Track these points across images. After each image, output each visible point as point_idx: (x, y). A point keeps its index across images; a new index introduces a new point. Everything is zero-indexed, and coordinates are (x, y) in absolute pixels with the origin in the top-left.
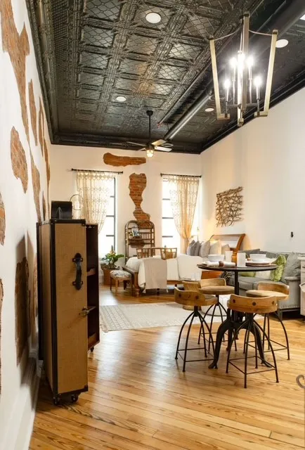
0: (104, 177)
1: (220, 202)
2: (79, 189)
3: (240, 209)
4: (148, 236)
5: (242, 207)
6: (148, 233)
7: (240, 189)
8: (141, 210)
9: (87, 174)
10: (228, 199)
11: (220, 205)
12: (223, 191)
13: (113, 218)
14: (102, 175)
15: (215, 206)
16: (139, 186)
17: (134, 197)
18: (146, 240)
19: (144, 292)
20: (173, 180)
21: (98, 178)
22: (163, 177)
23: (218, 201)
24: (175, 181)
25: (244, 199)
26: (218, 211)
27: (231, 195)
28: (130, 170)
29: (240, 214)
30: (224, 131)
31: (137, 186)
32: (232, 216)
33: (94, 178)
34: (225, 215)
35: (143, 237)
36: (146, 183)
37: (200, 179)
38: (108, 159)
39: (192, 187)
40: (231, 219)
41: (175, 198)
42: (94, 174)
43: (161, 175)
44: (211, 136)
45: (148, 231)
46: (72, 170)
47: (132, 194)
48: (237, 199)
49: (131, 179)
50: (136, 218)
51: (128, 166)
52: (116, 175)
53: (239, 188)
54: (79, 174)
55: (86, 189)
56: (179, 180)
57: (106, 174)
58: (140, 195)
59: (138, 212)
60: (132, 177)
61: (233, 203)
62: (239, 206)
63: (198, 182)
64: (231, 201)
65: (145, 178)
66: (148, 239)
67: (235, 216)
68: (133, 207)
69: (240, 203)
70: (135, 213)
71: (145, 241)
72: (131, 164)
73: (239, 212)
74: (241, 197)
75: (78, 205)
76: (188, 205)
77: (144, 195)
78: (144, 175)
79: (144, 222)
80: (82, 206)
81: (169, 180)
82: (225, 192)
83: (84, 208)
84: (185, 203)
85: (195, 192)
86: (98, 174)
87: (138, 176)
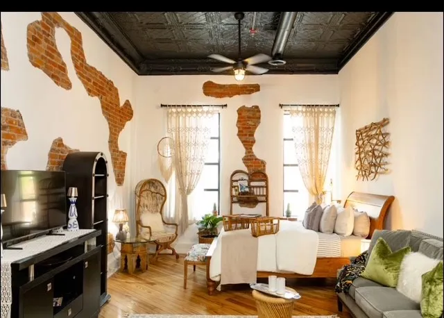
0: (203, 112)
1: (361, 142)
2: (170, 131)
3: (386, 155)
4: (263, 191)
5: (389, 151)
6: (263, 187)
7: (385, 122)
8: (254, 156)
9: (179, 110)
10: (370, 137)
11: (360, 147)
12: (363, 126)
13: (217, 166)
14: (200, 110)
15: (355, 149)
16: (250, 123)
17: (244, 138)
18: (260, 195)
19: (219, 288)
20: (298, 112)
21: (195, 115)
22: (284, 108)
23: (358, 140)
24: (301, 114)
25: (391, 139)
26: (358, 156)
27: (374, 132)
28: (238, 101)
29: (386, 163)
30: (362, 34)
31: (248, 123)
32: (375, 165)
33: (189, 115)
34: (366, 163)
35: (257, 192)
36: (259, 118)
37: (338, 110)
38: (209, 89)
39: (325, 121)
40: (374, 170)
41: (301, 137)
42: (189, 110)
43: (281, 106)
44: (347, 45)
45: (263, 184)
46: (162, 106)
47: (240, 134)
48: (381, 138)
49: (239, 114)
50: (247, 166)
51: (236, 97)
52: (219, 109)
53: (384, 120)
54: (170, 110)
55: (178, 130)
56: (306, 112)
57: (205, 109)
58: (252, 135)
59: (249, 159)
60: (241, 111)
61: (377, 144)
62: (384, 150)
63: (334, 113)
64: (374, 141)
65: (259, 111)
66: (263, 195)
67: (380, 165)
68: (242, 151)
69: (385, 144)
70: (246, 160)
71: (259, 198)
72: (239, 94)
73: (385, 159)
74: (387, 134)
75: (169, 150)
76: (320, 146)
77: (257, 135)
78: (257, 107)
79: (257, 171)
80: (173, 152)
81: (292, 113)
82: (366, 128)
83: (176, 155)
84: (315, 144)
85: (330, 127)
86: (195, 110)
87: (249, 110)
